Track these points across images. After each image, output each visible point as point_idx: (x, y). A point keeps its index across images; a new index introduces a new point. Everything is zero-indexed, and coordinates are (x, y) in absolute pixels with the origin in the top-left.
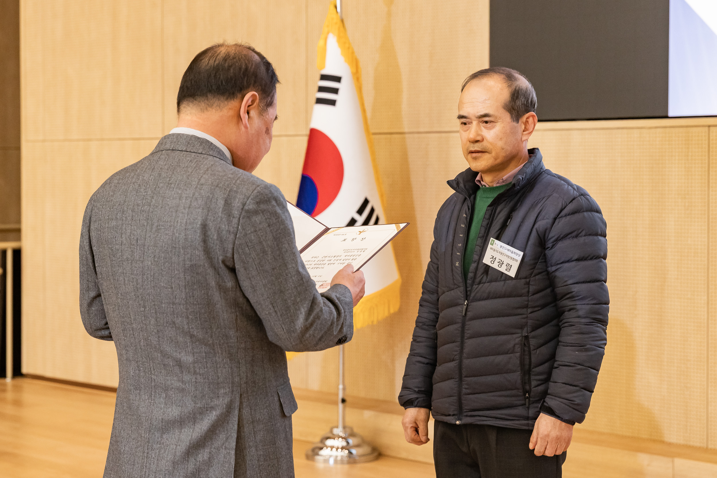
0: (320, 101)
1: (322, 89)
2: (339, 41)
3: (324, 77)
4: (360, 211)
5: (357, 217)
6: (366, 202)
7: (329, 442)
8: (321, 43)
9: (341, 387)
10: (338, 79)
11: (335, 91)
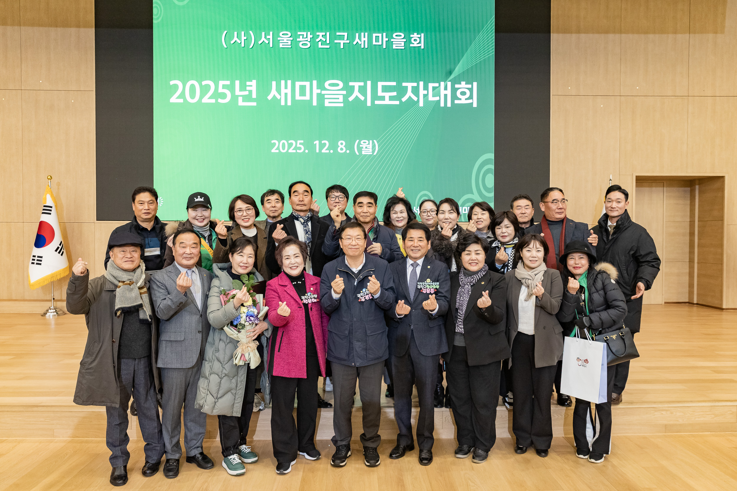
0: (43, 213)
1: (44, 210)
2: (51, 197)
3: (45, 206)
4: (60, 245)
5: (59, 246)
6: (61, 242)
7: (50, 311)
8: (44, 196)
9: (53, 295)
10: (51, 207)
11: (51, 210)
